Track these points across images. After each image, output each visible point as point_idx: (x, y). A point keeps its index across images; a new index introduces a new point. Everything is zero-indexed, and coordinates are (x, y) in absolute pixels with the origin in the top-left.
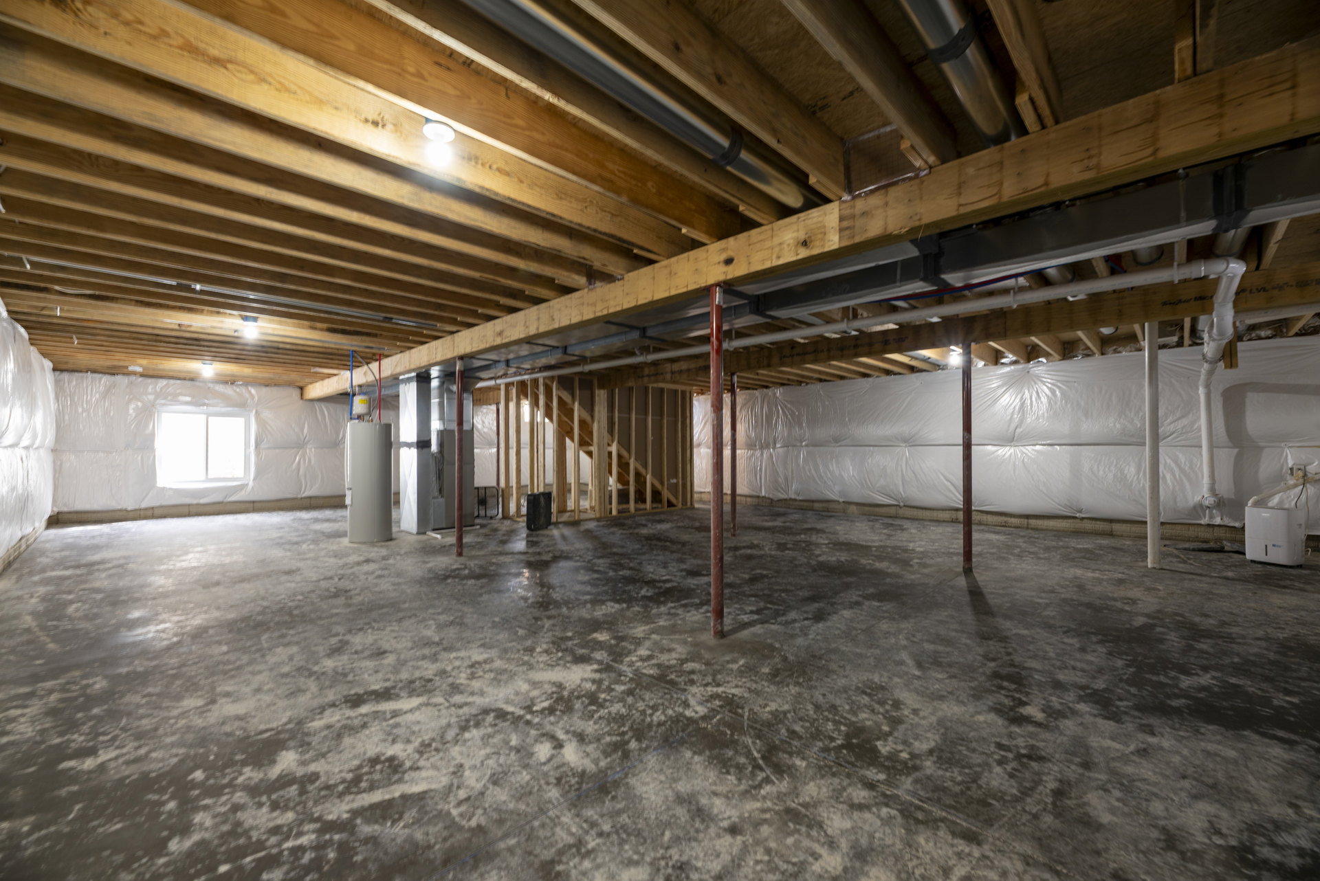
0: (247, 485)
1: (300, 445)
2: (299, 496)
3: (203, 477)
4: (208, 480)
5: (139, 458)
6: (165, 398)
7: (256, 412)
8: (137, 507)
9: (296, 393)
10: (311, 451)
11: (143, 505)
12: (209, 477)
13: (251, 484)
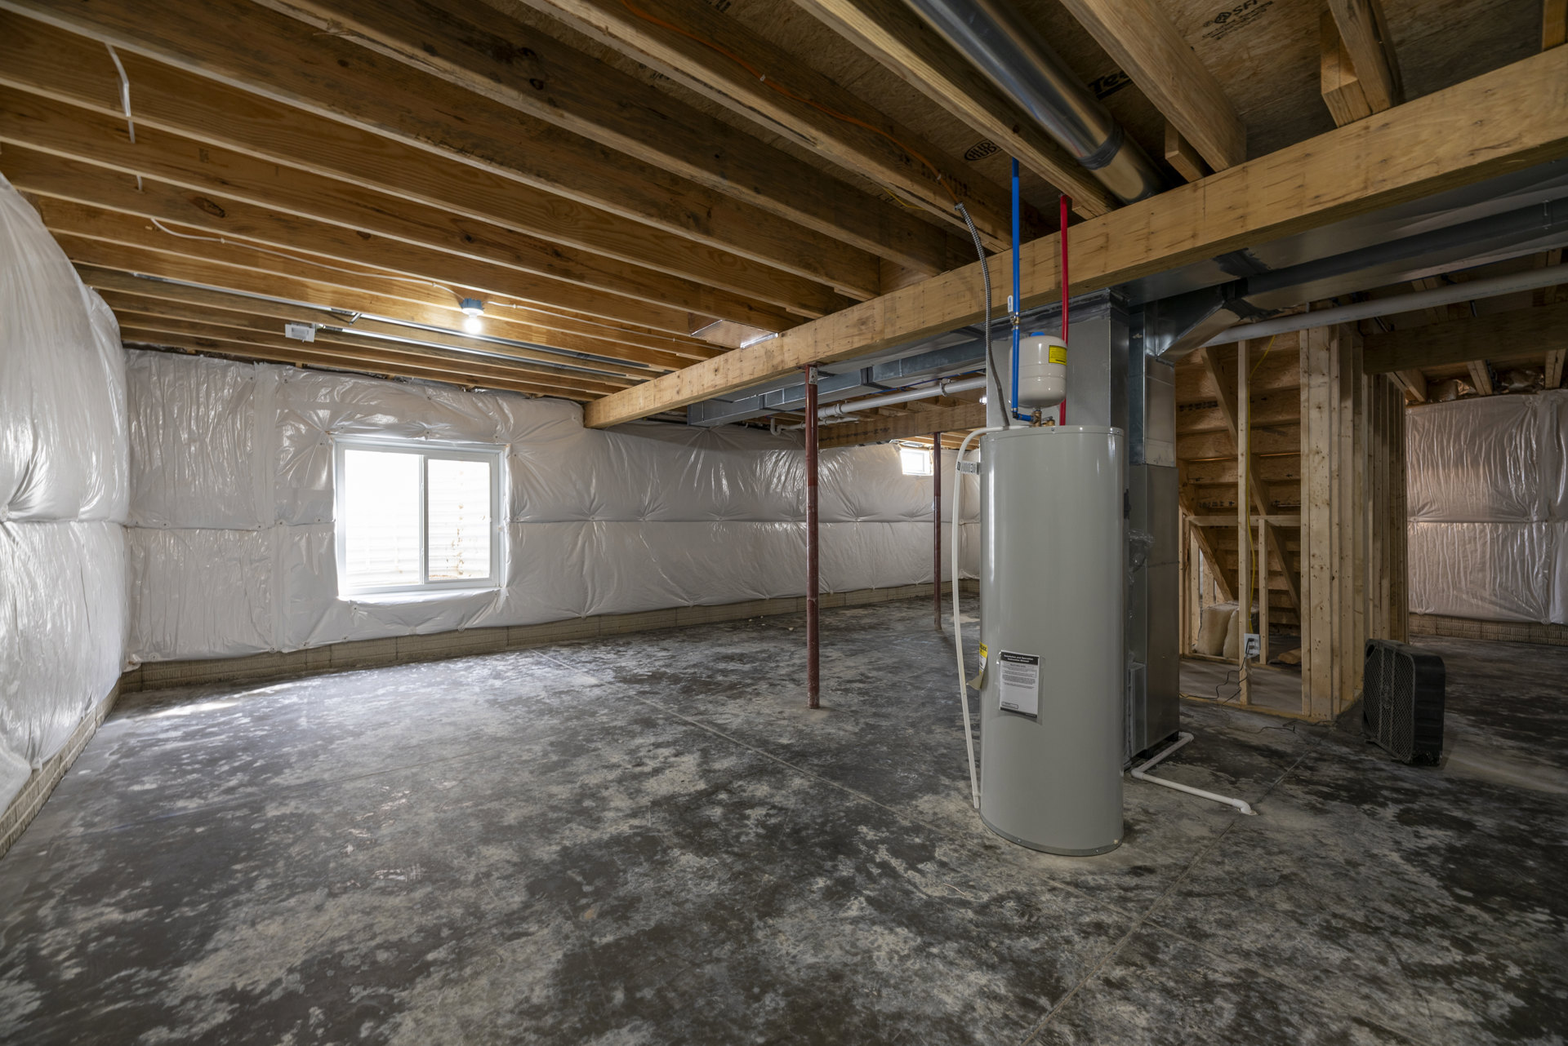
0: (497, 594)
1: (582, 516)
2: (583, 615)
3: (417, 579)
4: (430, 585)
5: (303, 543)
6: (350, 418)
7: (512, 450)
8: (302, 647)
9: (574, 414)
10: (599, 528)
11: (313, 643)
12: (431, 579)
13: (504, 590)
